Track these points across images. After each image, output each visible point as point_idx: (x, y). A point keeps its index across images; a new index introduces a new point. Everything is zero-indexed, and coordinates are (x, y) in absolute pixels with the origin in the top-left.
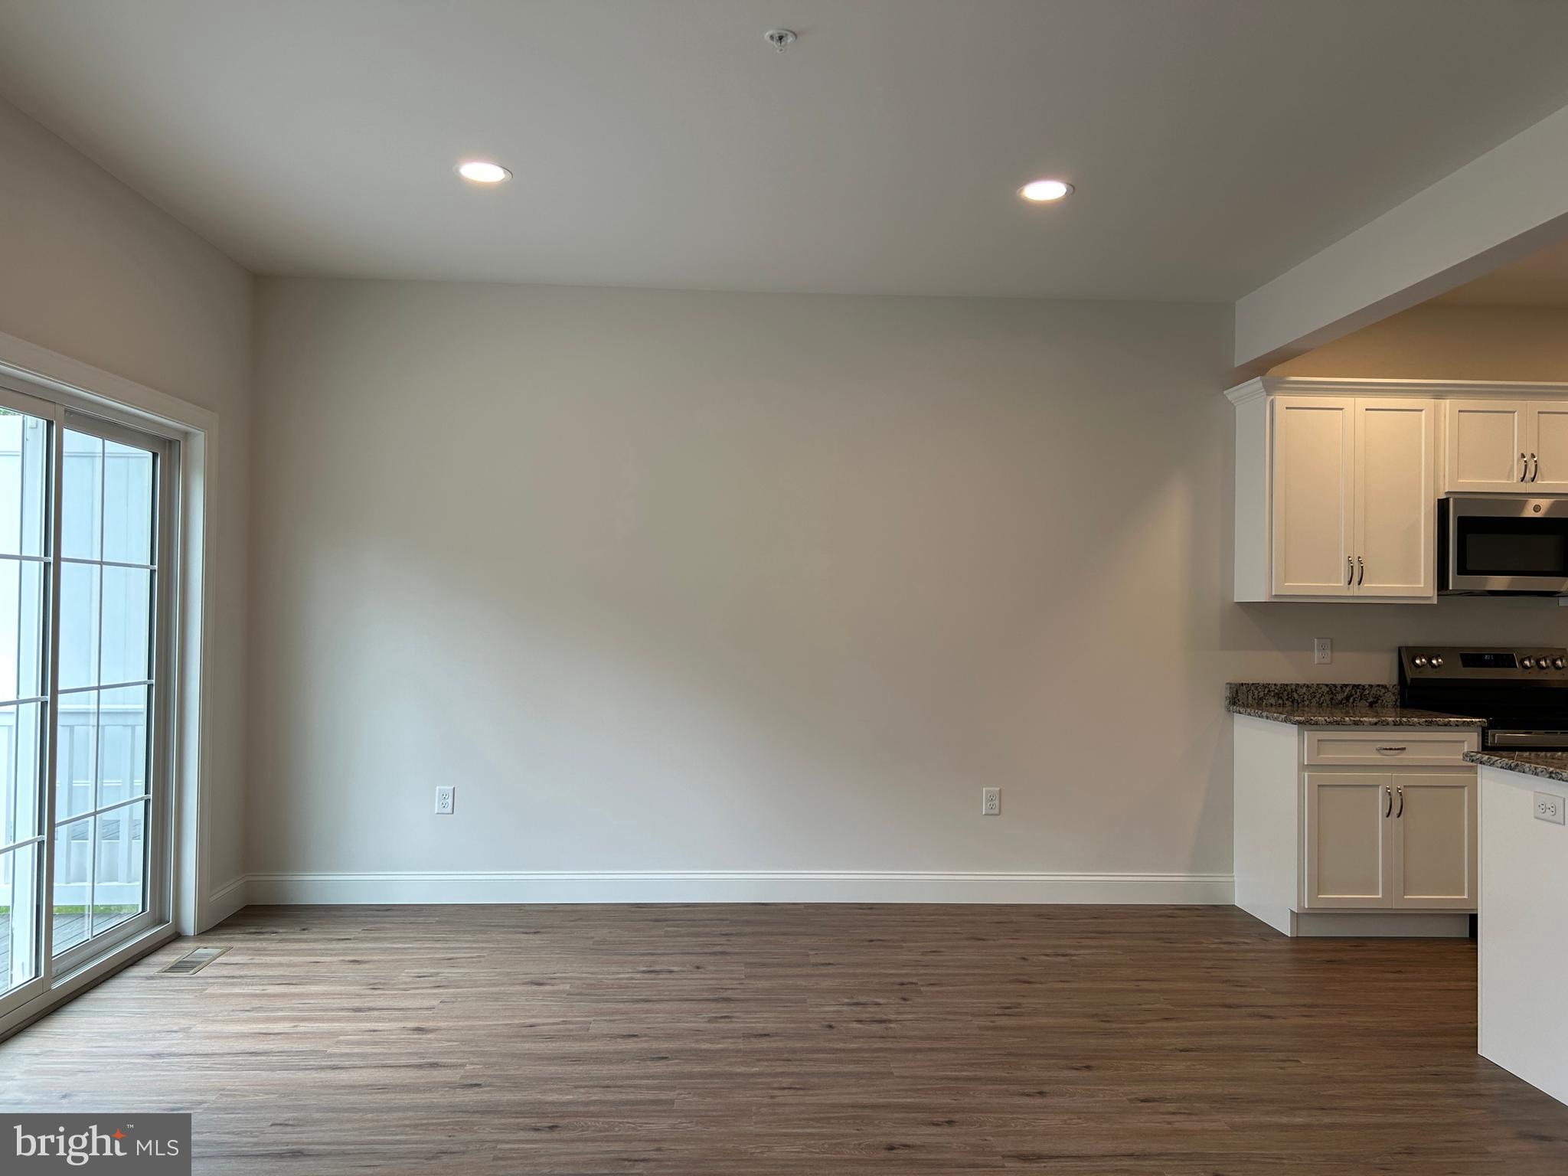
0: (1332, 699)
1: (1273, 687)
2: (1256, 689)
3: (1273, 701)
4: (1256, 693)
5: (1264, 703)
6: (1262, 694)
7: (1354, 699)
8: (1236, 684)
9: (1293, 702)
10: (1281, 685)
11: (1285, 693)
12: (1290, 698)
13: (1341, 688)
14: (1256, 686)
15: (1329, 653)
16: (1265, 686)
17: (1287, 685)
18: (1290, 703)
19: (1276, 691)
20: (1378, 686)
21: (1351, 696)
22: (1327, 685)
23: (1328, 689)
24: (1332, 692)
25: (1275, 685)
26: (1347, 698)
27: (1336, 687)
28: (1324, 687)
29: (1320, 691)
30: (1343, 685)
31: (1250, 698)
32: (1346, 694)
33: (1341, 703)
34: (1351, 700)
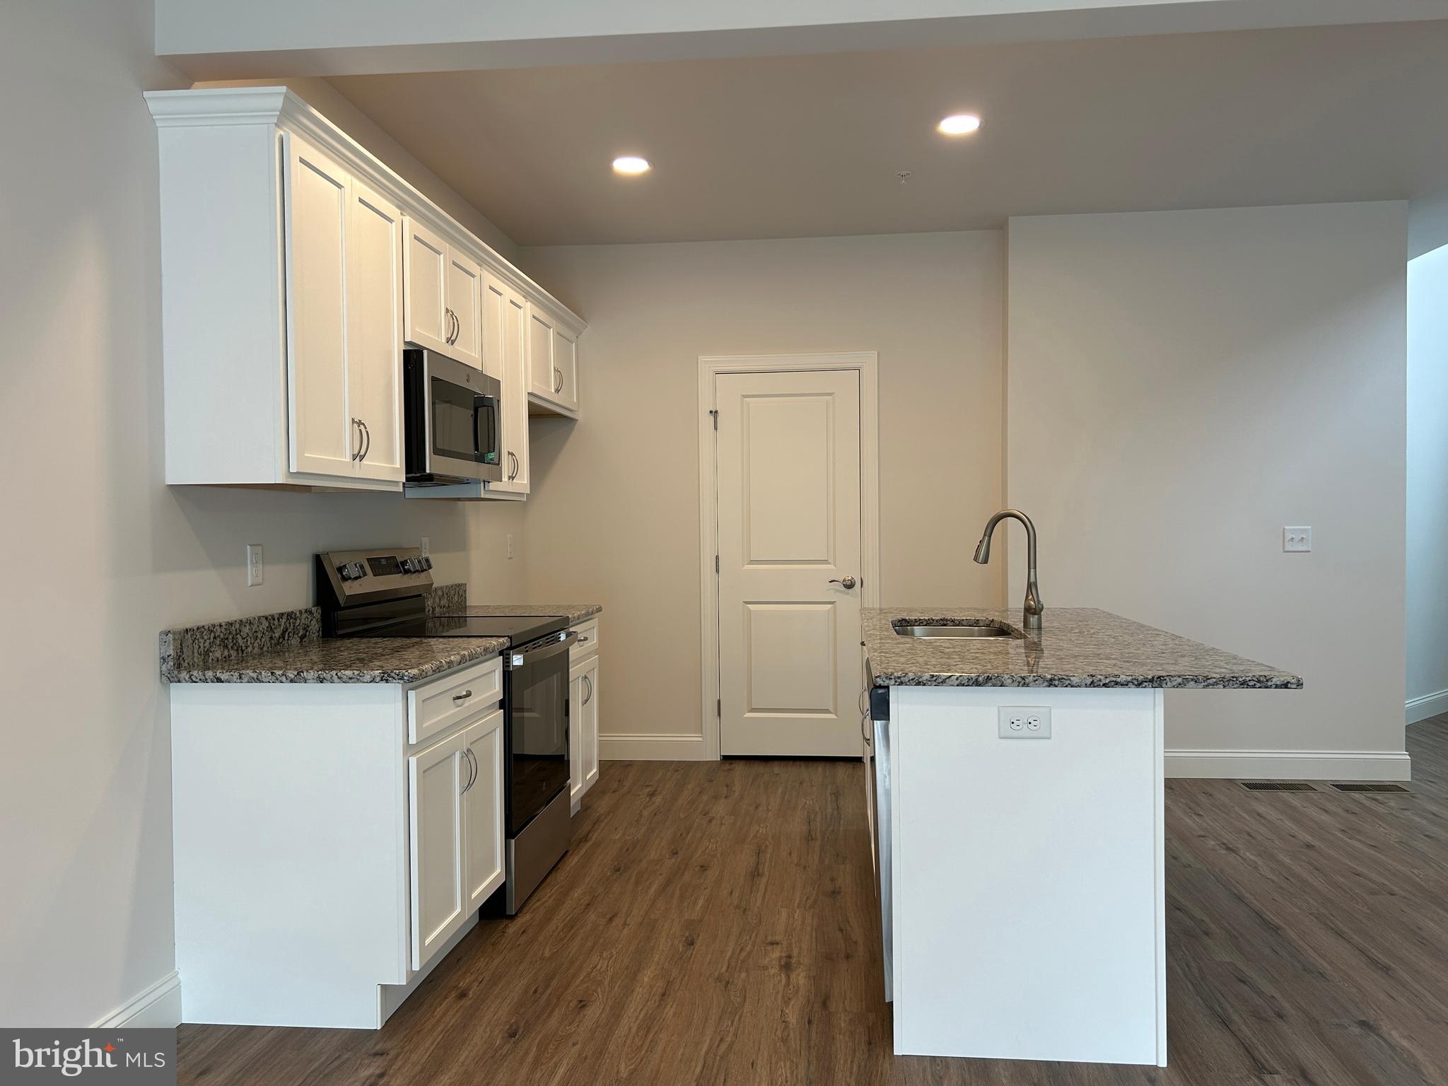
0: (272, 637)
1: (218, 629)
7: (289, 634)
10: (226, 624)
11: (230, 637)
12: (235, 643)
13: (277, 619)
14: (200, 630)
15: (261, 567)
16: (211, 630)
17: (231, 624)
21: (287, 629)
23: (266, 624)
24: (271, 627)
25: (220, 625)
26: (284, 634)
27: (273, 619)
28: (263, 621)
29: (260, 628)
30: (278, 614)
32: (282, 628)
34: (287, 636)
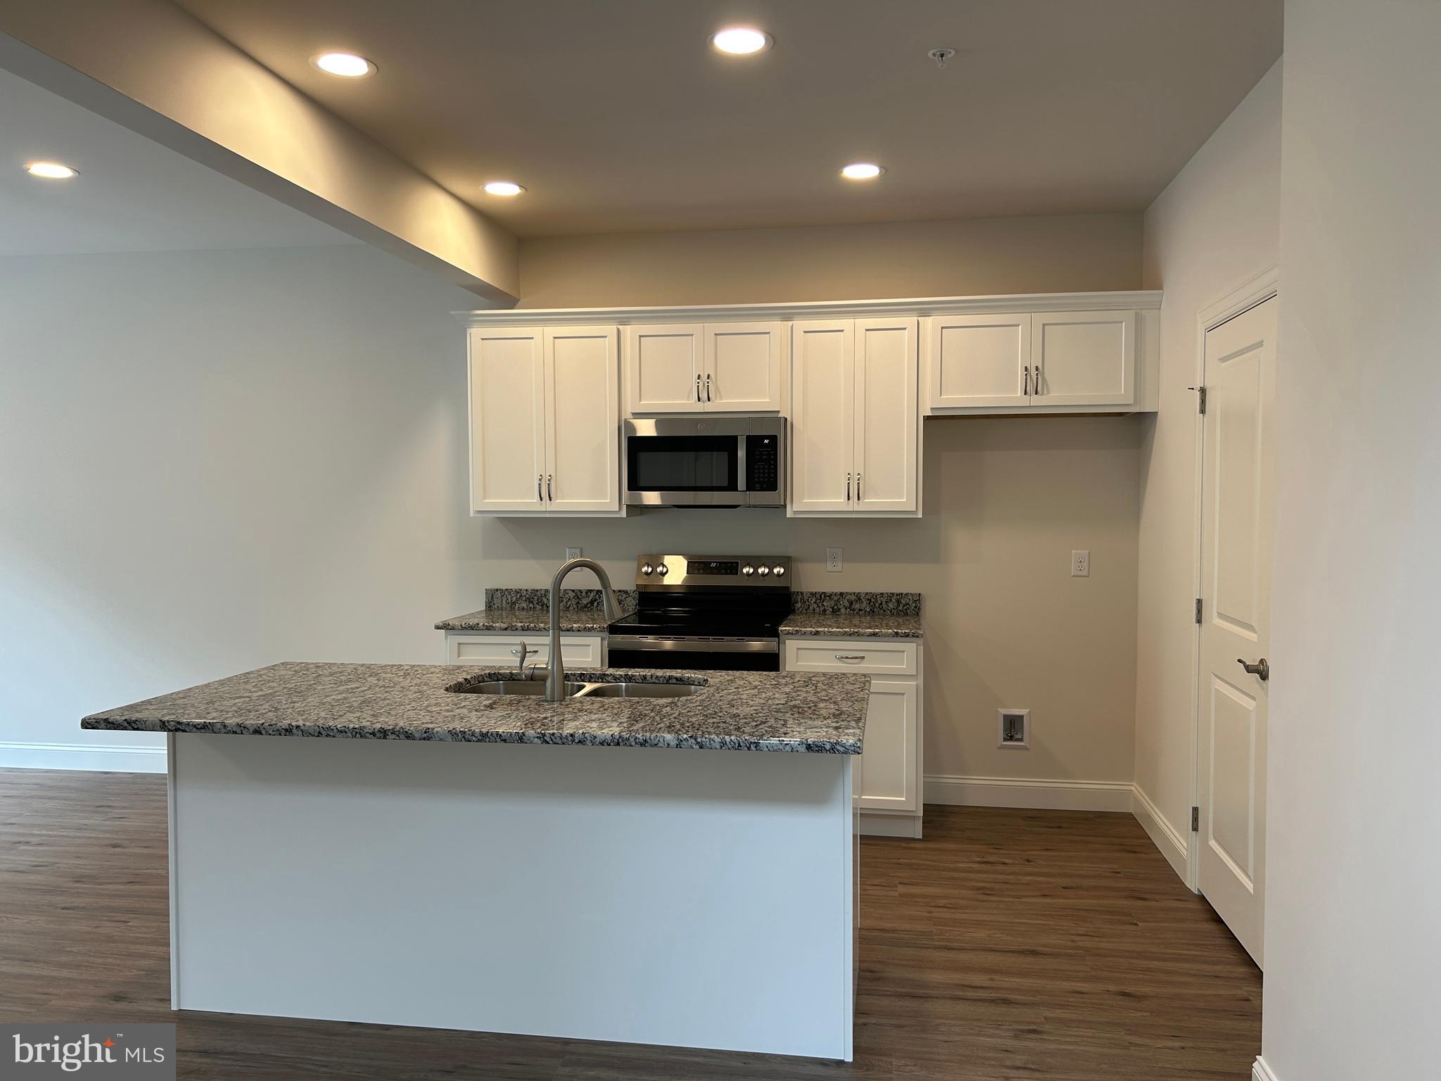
0: (578, 603)
1: (525, 592)
2: (510, 593)
3: (524, 605)
4: (509, 597)
5: (516, 607)
6: (514, 599)
7: (598, 603)
8: (491, 590)
9: (542, 605)
10: (532, 590)
11: (536, 598)
12: (540, 602)
13: (586, 593)
14: (509, 591)
16: (518, 592)
17: (537, 591)
18: (540, 607)
19: (528, 596)
20: (620, 591)
21: (596, 600)
22: (573, 591)
23: (574, 594)
24: (578, 597)
25: (526, 590)
26: (592, 602)
27: (582, 593)
28: (571, 593)
29: (567, 596)
30: (588, 590)
31: (504, 602)
32: (590, 598)
33: (586, 606)
34: (595, 604)
